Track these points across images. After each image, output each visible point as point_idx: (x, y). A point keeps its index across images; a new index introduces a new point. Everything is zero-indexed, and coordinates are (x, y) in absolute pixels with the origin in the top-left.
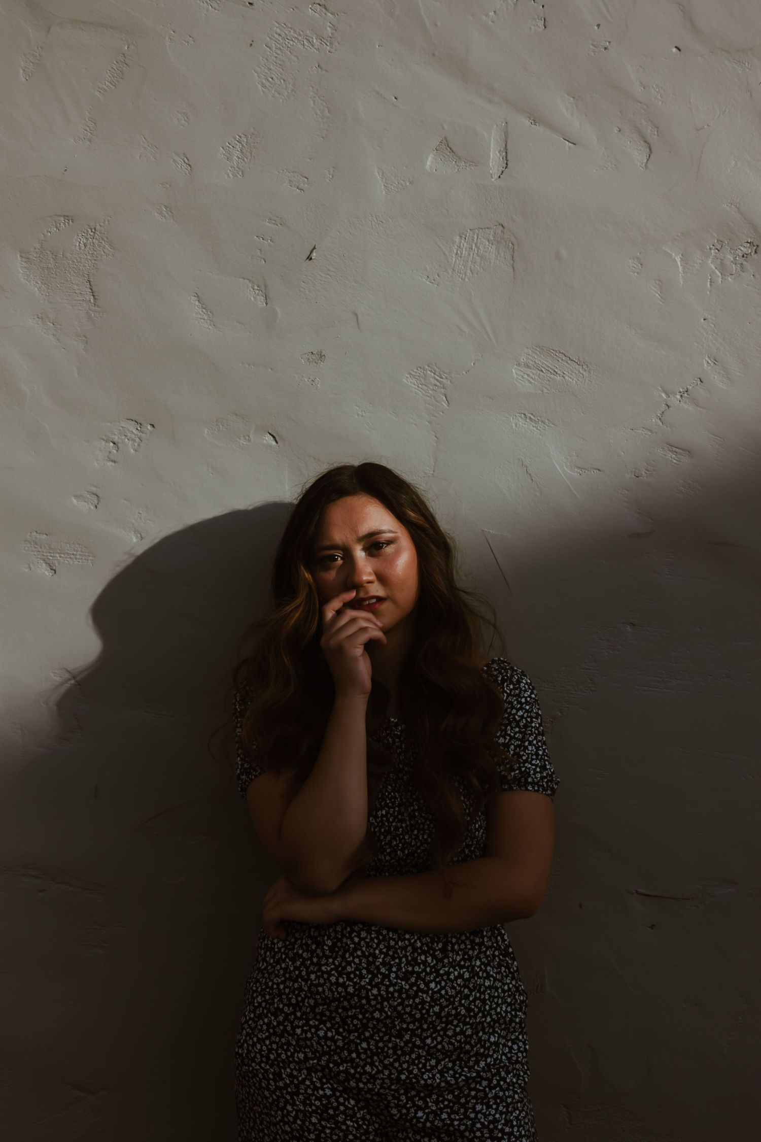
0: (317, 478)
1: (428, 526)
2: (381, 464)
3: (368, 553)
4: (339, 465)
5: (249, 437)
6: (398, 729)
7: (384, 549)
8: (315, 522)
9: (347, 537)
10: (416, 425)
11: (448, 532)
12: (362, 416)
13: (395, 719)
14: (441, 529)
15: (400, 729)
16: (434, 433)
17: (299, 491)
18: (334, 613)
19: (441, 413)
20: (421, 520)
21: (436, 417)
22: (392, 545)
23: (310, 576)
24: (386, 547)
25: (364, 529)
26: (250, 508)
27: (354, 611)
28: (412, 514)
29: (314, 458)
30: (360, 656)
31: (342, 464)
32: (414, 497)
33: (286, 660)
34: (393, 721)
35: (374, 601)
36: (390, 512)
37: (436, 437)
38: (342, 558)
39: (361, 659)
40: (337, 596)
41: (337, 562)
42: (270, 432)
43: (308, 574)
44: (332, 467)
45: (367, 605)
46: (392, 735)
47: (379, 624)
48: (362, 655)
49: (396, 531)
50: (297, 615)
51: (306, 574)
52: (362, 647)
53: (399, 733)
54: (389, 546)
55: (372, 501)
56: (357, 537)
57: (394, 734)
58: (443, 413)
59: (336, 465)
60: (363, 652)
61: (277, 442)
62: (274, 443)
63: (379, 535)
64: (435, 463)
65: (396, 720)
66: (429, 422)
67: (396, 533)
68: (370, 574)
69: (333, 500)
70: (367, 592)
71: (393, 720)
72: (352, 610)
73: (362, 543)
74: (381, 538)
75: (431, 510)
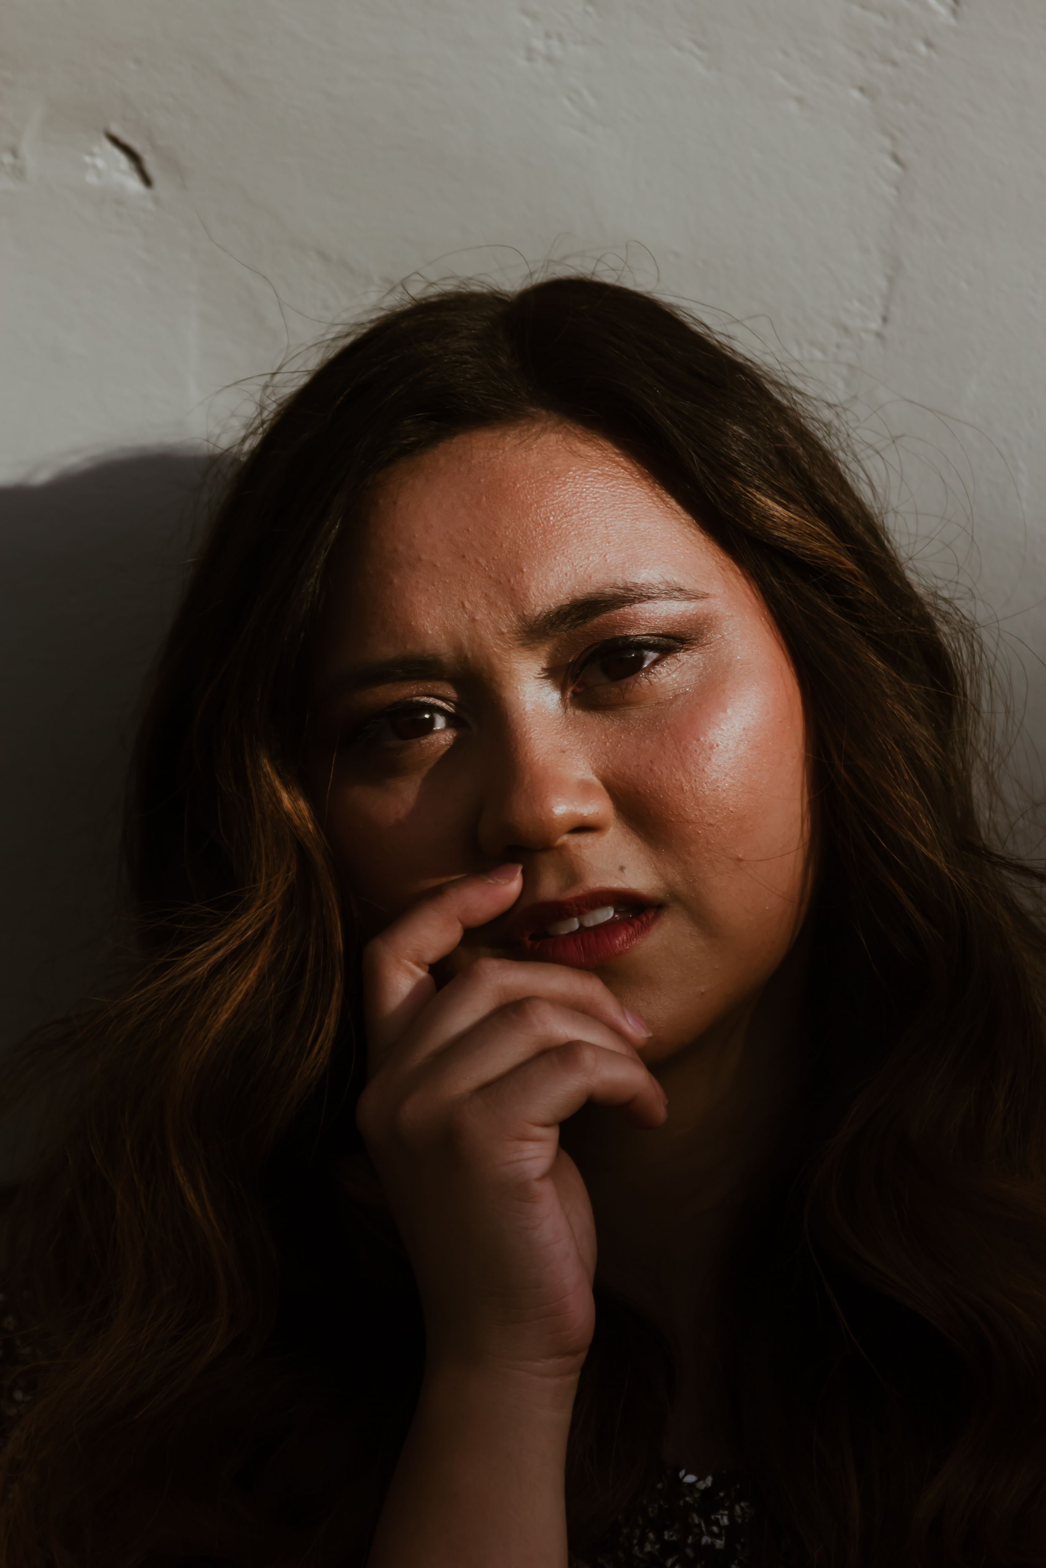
0: (331, 354)
1: (851, 565)
2: (629, 284)
3: (574, 693)
4: (433, 291)
5: (14, 153)
6: (717, 1522)
7: (648, 671)
8: (323, 555)
9: (473, 620)
10: (800, 100)
11: (945, 594)
12: (550, 59)
13: (701, 1477)
14: (911, 576)
15: (725, 1521)
16: (887, 143)
17: (249, 410)
18: (422, 973)
19: (922, 49)
20: (819, 538)
21: (894, 64)
22: (682, 656)
23: (302, 804)
24: (655, 662)
25: (552, 583)
26: (42, 477)
27: (515, 964)
28: (777, 510)
29: (324, 256)
30: (543, 1177)
31: (449, 287)
32: (783, 430)
33: (190, 1197)
34: (692, 1485)
35: (607, 914)
36: (673, 503)
37: (896, 159)
38: (452, 721)
39: (547, 1192)
40: (436, 894)
41: (432, 738)
42: (116, 130)
43: (294, 801)
44: (394, 301)
45: (573, 934)
46: (690, 1552)
47: (630, 1026)
48: (551, 1173)
49: (702, 588)
50: (243, 987)
51: (285, 796)
52: (553, 1134)
53: (720, 1543)
54: (669, 660)
55: (584, 449)
56: (522, 618)
57: (697, 1544)
58: (929, 44)
59: (417, 290)
60: (557, 1156)
61: (147, 181)
62: (134, 184)
63: (627, 609)
64: (891, 280)
65: (709, 1481)
66: (862, 90)
67: (704, 596)
68: (585, 788)
69: (410, 450)
70: (573, 875)
71: (690, 1479)
72: (507, 963)
73: (545, 649)
74: (634, 623)
75: (865, 493)
